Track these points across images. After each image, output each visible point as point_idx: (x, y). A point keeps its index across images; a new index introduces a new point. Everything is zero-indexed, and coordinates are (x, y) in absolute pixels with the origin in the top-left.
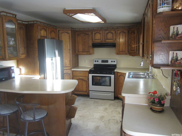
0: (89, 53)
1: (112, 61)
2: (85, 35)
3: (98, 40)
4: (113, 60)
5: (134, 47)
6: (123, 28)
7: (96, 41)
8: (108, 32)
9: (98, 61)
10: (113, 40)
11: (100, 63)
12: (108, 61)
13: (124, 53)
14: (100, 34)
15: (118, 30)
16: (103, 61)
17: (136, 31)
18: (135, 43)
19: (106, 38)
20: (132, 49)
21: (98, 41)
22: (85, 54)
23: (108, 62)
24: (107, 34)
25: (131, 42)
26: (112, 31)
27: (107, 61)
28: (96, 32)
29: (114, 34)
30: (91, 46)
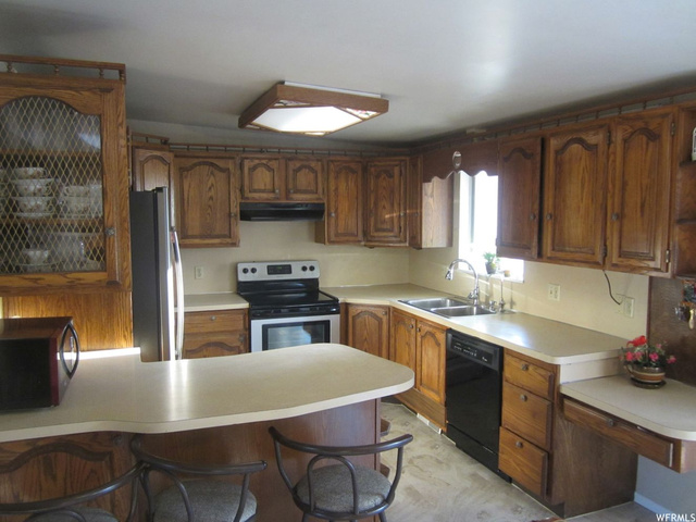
0: (229, 240)
1: (304, 269)
2: (212, 173)
3: (263, 191)
4: (308, 265)
5: (392, 218)
6: (345, 155)
7: (256, 195)
8: (298, 165)
9: (254, 270)
10: (314, 196)
11: (262, 275)
12: (290, 266)
13: (352, 238)
14: (270, 169)
15: (332, 161)
16: (272, 270)
17: (396, 170)
18: (392, 205)
19: (291, 186)
20: (385, 226)
21: (264, 195)
22: (213, 246)
23: (290, 272)
24: (296, 171)
25: (376, 204)
26: (313, 164)
27: (287, 269)
28: (257, 162)
29: (319, 175)
30: (236, 216)
